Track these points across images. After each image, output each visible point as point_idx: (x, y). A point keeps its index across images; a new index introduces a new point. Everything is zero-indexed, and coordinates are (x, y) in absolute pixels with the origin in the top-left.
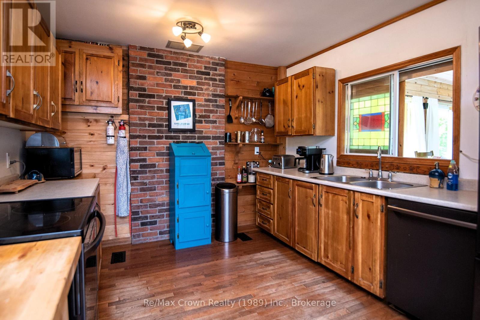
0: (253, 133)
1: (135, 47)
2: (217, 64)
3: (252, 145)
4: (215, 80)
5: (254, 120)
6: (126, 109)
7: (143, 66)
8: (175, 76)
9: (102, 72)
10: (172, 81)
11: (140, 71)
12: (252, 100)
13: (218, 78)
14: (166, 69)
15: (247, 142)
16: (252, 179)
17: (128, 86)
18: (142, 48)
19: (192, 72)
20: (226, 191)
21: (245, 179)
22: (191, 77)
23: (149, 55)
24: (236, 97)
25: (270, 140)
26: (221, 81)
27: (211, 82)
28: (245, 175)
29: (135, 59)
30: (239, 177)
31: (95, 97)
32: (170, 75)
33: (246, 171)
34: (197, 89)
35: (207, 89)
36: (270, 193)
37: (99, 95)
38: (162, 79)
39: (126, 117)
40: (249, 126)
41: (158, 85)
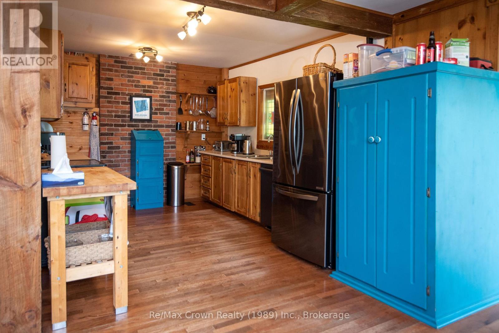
0: (199, 123)
1: (105, 56)
2: (170, 68)
3: (199, 132)
4: (168, 80)
5: (201, 112)
6: (98, 104)
7: (111, 70)
8: (136, 77)
9: (80, 76)
10: (133, 81)
11: (108, 74)
12: (199, 96)
13: (170, 78)
14: (129, 72)
15: (195, 130)
16: (198, 160)
17: (99, 86)
18: (110, 57)
19: (150, 74)
20: (176, 167)
21: (192, 160)
22: (148, 78)
23: (116, 62)
24: (186, 94)
25: (215, 128)
26: (173, 81)
27: (165, 82)
28: (192, 156)
29: (105, 65)
30: (188, 158)
31: (75, 95)
32: (132, 77)
33: (193, 154)
34: (153, 87)
35: (161, 88)
36: (209, 169)
37: (78, 94)
38: (125, 80)
39: (97, 110)
40: (196, 117)
41: (122, 85)
